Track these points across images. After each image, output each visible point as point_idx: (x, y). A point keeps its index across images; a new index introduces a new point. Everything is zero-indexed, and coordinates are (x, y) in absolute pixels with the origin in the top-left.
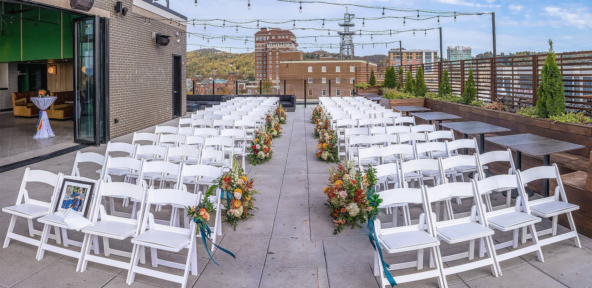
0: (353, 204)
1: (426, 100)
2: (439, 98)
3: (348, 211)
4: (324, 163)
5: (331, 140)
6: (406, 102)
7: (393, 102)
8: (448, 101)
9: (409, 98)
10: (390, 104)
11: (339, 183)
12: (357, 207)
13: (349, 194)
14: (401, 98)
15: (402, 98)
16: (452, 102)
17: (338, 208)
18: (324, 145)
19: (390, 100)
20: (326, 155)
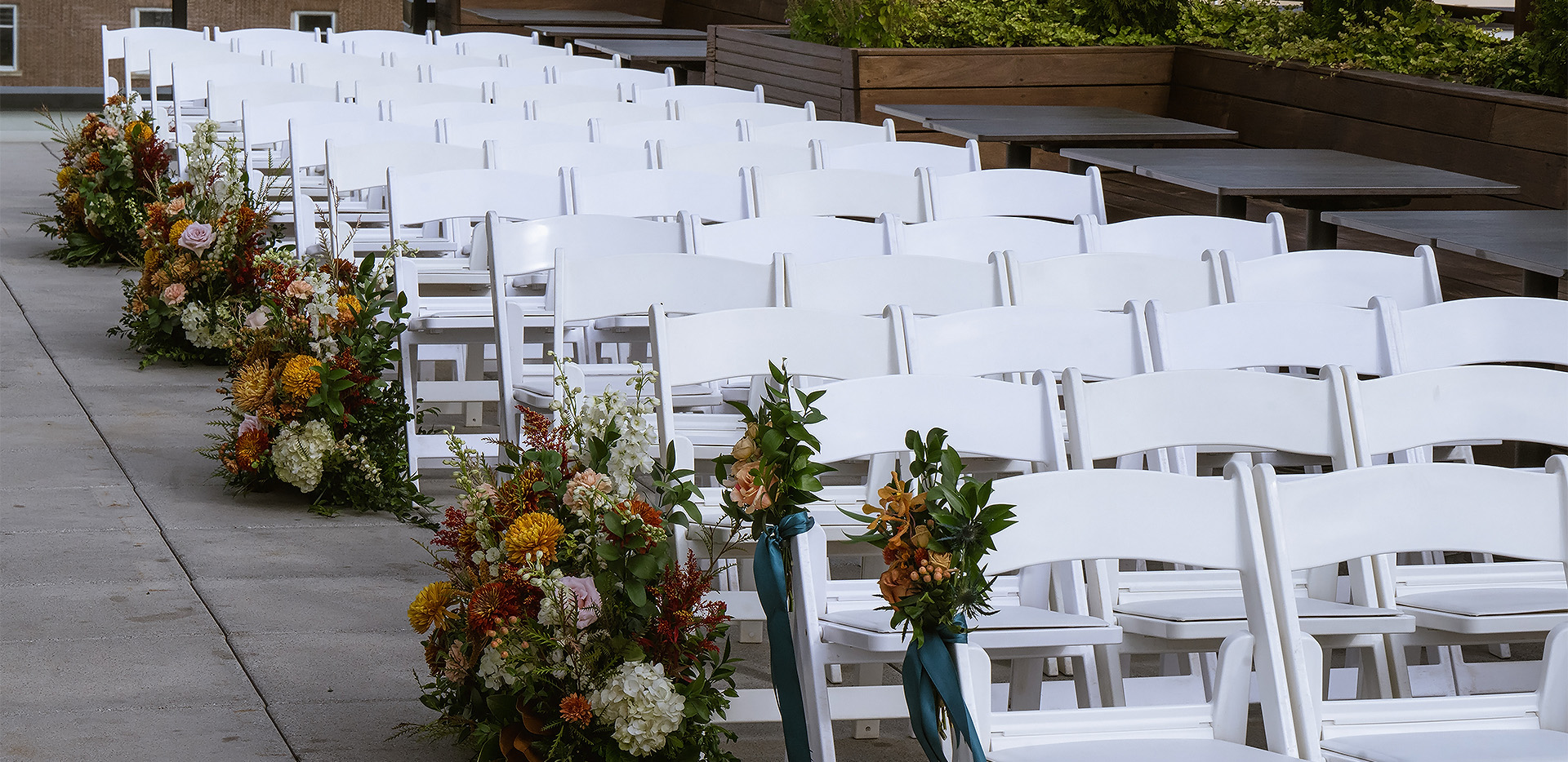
0: (641, 670)
1: (1184, 57)
2: (1303, 48)
3: (607, 717)
4: (296, 515)
5: (354, 326)
6: (1004, 71)
7: (880, 69)
8: (1394, 69)
9: (1026, 40)
10: (857, 89)
11: (536, 529)
12: (665, 685)
13: (616, 599)
14: (951, 43)
15: (964, 42)
16: (1431, 74)
17: (533, 702)
18: (298, 369)
19: (856, 57)
20: (315, 450)
